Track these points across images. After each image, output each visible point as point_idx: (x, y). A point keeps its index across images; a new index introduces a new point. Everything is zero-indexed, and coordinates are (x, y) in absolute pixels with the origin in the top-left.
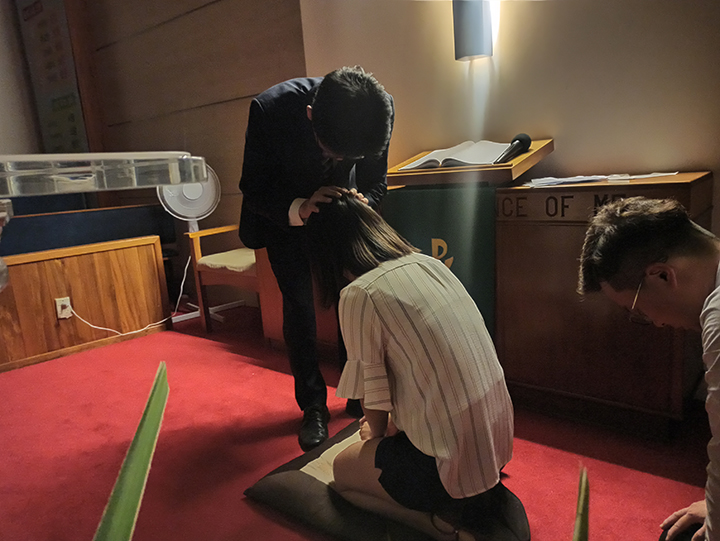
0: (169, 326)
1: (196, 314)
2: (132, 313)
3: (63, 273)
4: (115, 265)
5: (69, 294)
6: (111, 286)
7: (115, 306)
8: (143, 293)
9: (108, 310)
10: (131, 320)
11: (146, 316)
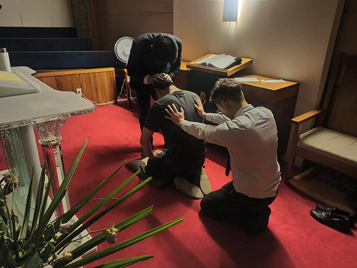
0: (116, 103)
1: (126, 99)
2: (103, 97)
3: (79, 80)
4: (98, 78)
5: (81, 88)
6: (96, 86)
7: (97, 94)
8: (107, 90)
9: (95, 95)
10: (102, 99)
11: (108, 99)
